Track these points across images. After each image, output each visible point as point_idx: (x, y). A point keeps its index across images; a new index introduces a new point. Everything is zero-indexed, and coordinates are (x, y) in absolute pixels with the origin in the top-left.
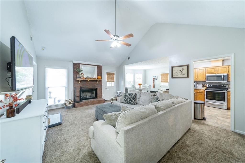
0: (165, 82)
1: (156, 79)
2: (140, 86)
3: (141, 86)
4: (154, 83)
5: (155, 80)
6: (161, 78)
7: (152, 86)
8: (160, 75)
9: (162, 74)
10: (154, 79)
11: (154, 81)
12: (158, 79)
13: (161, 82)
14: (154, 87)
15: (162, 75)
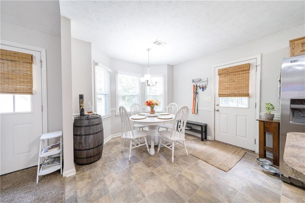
0: (235, 95)
1: (203, 88)
2: (152, 108)
3: (156, 109)
4: (195, 99)
5: (200, 91)
6: (220, 82)
7: (191, 107)
8: (217, 73)
9: (223, 70)
10: (196, 88)
11: (196, 93)
12: (207, 89)
13: (220, 95)
14: (196, 111)
15: (223, 73)
